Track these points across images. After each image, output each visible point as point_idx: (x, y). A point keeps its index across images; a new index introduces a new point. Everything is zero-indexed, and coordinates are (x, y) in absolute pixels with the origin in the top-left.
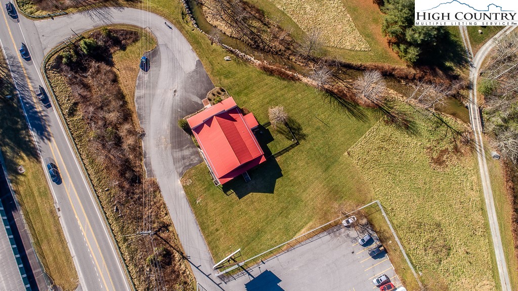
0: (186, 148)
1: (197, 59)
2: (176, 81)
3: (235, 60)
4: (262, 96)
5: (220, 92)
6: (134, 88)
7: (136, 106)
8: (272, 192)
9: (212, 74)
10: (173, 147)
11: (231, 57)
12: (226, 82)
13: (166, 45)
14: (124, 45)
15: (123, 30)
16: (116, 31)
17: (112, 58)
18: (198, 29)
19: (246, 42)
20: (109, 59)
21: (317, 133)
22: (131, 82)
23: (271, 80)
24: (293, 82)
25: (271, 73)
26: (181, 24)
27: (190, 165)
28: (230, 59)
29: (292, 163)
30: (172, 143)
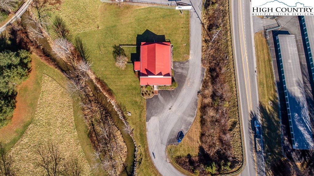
0: (179, 73)
1: (147, 123)
2: (167, 115)
3: (125, 110)
4: (123, 80)
5: (144, 94)
6: (193, 124)
7: (196, 112)
9: (144, 108)
10: (185, 77)
11: (127, 114)
12: (138, 99)
13: (162, 143)
14: (188, 158)
15: (184, 168)
16: (189, 170)
17: (199, 153)
18: (136, 146)
19: (112, 120)
20: (201, 153)
21: (107, 45)
22: (193, 129)
23: (111, 87)
24: (101, 79)
25: (109, 90)
26: (145, 154)
27: (181, 63)
28: (128, 112)
29: (129, 38)
30: (185, 80)
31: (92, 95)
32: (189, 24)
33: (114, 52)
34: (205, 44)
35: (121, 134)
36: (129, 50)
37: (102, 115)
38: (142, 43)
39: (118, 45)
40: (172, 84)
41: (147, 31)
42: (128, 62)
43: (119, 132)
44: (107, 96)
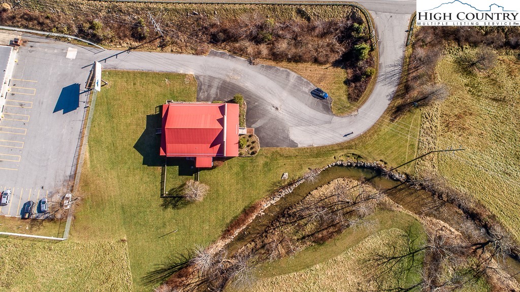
0: (217, 93)
1: (300, 146)
2: (286, 114)
3: (279, 183)
4: (227, 189)
5: (253, 150)
6: (300, 75)
7: (281, 69)
9: (276, 151)
10: (225, 82)
11: (285, 180)
12: (261, 161)
13: (330, 122)
14: (349, 84)
15: (365, 89)
16: (366, 82)
17: (342, 68)
18: (334, 164)
19: (295, 205)
20: (342, 64)
21: (161, 222)
22: (308, 74)
23: (238, 208)
24: (224, 229)
25: (245, 212)
26: (346, 149)
27: (201, 89)
28: (283, 178)
29: (148, 180)
30: (229, 83)
31: (253, 243)
32: (128, 73)
33: (175, 206)
34: (169, 48)
35: (316, 189)
36: (172, 178)
37: (288, 223)
38: (162, 153)
39: (161, 201)
40: (237, 103)
41: (136, 147)
42: (196, 179)
43: (314, 192)
44: (254, 217)
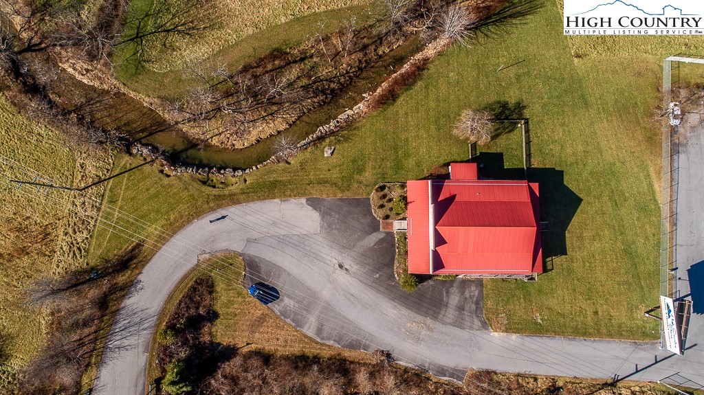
0: (448, 296)
1: (303, 200)
2: (324, 256)
3: (339, 141)
4: (422, 132)
5: (382, 193)
6: (297, 331)
7: (331, 343)
8: (579, 200)
9: (343, 191)
10: (435, 317)
11: (330, 145)
12: (368, 175)
13: (249, 241)
14: (208, 313)
15: (181, 302)
16: (177, 315)
17: (219, 344)
18: (247, 171)
19: (314, 108)
20: (220, 352)
21: (524, 83)
22: (283, 333)
23: (403, 103)
24: (425, 72)
25: (393, 96)
26: (224, 195)
27: (477, 303)
28: (333, 148)
29: (551, 146)
30: (426, 314)
31: (381, 53)
33: (504, 105)
34: (542, 385)
35: (279, 132)
36: (512, 148)
37: (327, 80)
38: (535, 186)
39: (527, 113)
40: (412, 274)
41: (578, 201)
42: (474, 146)
43: (282, 127)
44: (379, 90)
